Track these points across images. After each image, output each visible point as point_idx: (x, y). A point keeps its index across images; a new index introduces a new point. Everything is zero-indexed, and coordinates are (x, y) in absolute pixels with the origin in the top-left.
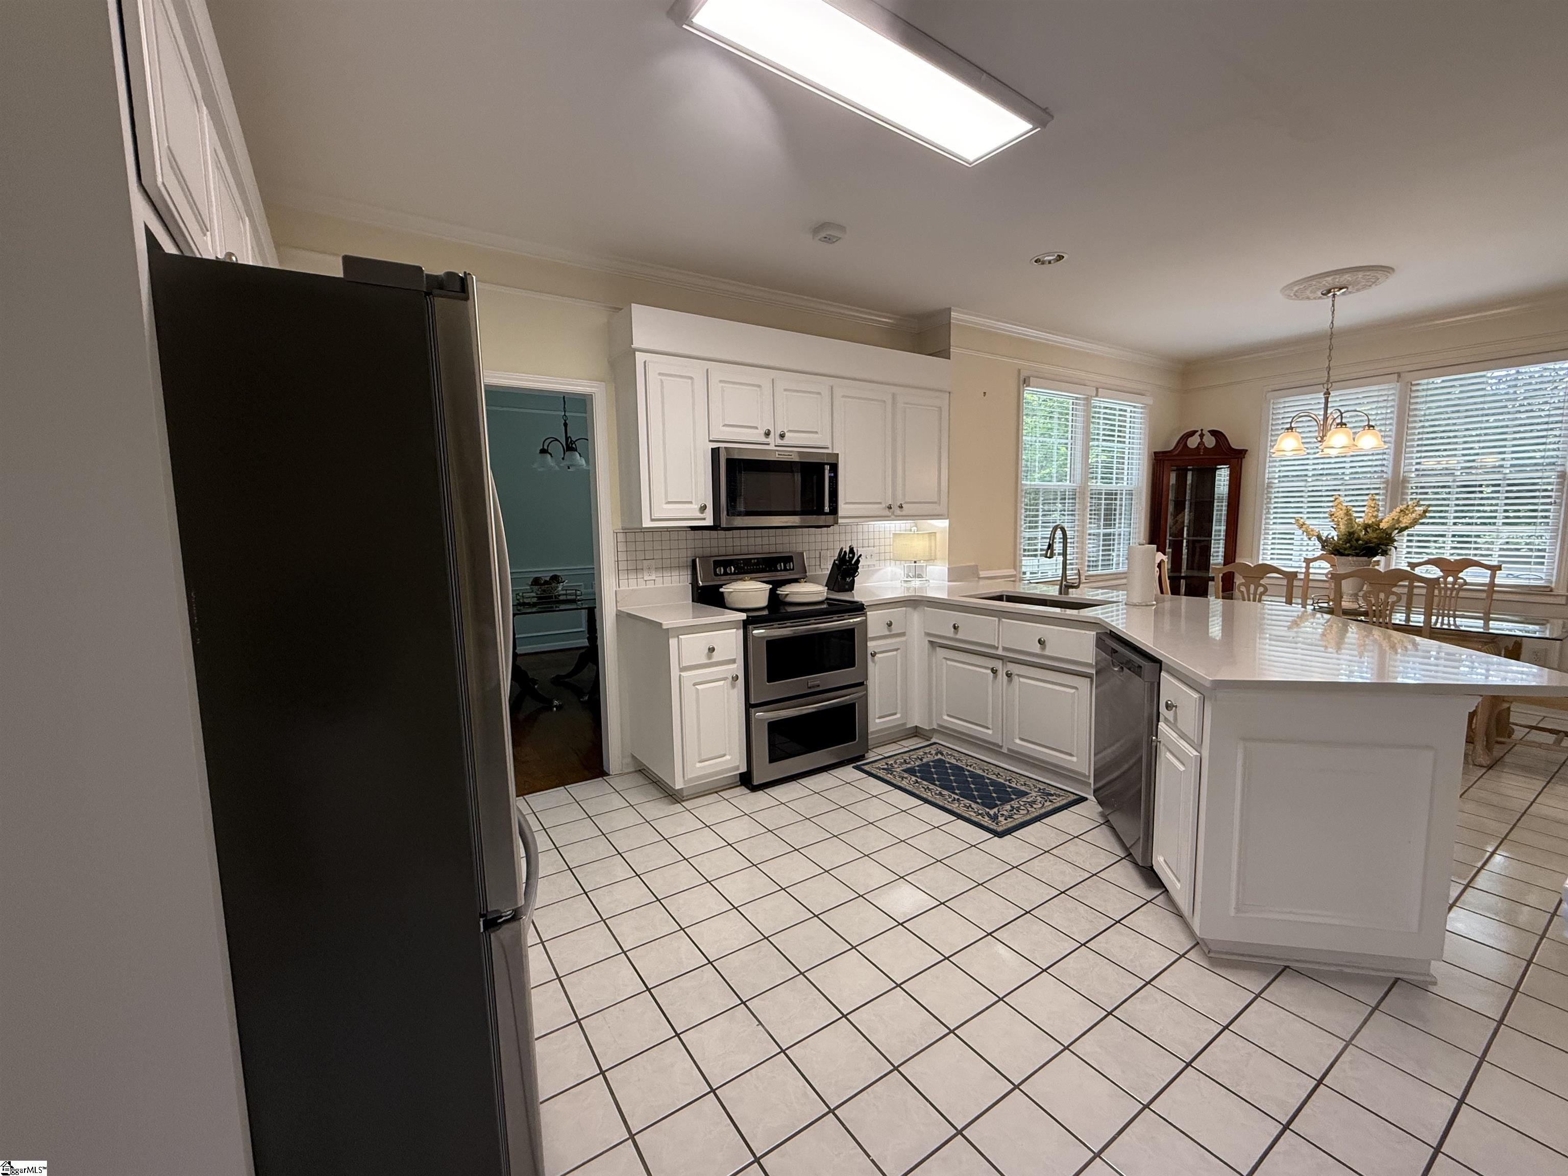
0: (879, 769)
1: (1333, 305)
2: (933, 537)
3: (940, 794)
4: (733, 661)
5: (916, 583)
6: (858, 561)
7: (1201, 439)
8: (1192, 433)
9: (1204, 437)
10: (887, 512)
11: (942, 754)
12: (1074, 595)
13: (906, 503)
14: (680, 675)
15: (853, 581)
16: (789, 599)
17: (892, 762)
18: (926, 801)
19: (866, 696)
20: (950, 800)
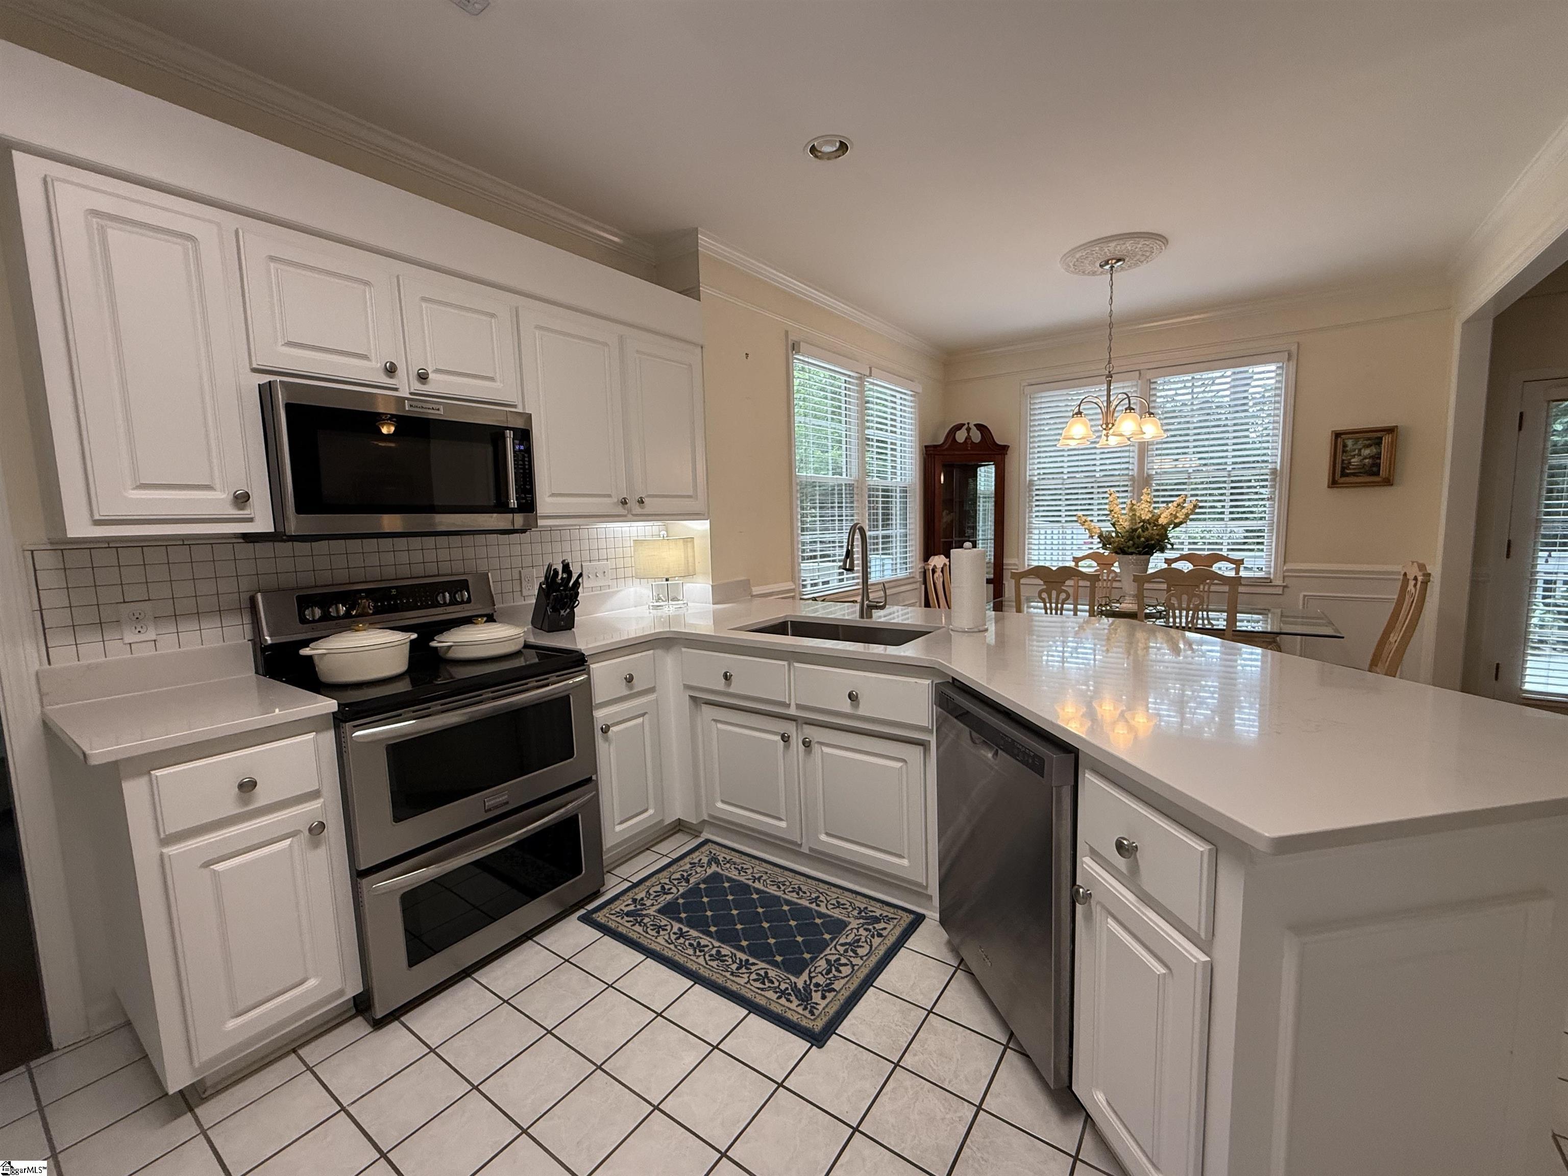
0: (622, 914)
1: (1111, 280)
2: (689, 545)
3: (719, 956)
4: (315, 795)
5: (669, 609)
6: (577, 584)
7: (968, 433)
8: (959, 427)
9: (971, 431)
10: (620, 510)
11: (718, 863)
12: (880, 617)
13: (649, 496)
14: (162, 855)
15: (572, 615)
16: (452, 655)
17: (643, 894)
18: (696, 978)
19: (596, 798)
20: (734, 967)
